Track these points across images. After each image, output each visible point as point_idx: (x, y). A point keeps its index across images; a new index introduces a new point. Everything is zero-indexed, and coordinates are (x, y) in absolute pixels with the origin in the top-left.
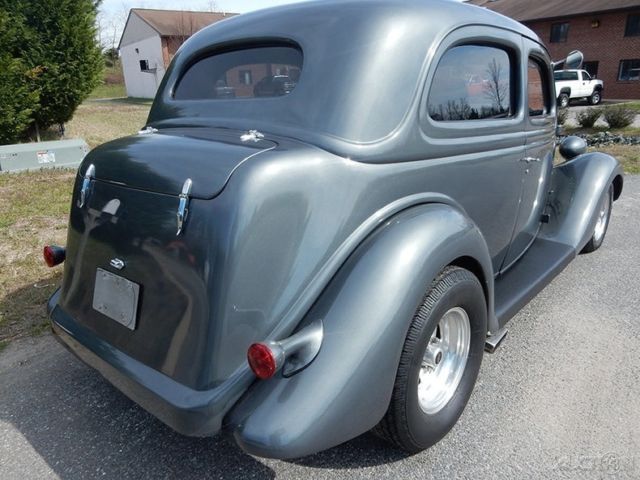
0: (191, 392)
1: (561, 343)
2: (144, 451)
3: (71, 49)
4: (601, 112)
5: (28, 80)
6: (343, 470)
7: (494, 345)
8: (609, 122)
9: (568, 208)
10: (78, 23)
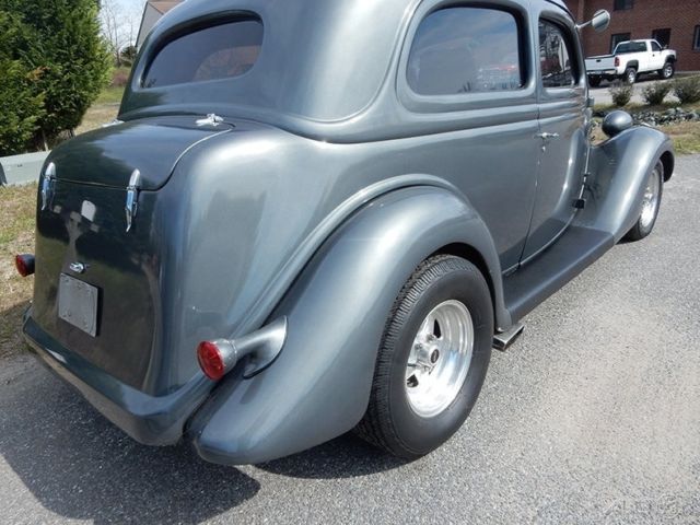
0: (147, 398)
1: (591, 339)
2: (124, 467)
3: (75, 47)
4: (670, 85)
5: (30, 83)
6: (333, 480)
7: (506, 342)
8: (679, 96)
9: (608, 189)
10: (81, 17)
